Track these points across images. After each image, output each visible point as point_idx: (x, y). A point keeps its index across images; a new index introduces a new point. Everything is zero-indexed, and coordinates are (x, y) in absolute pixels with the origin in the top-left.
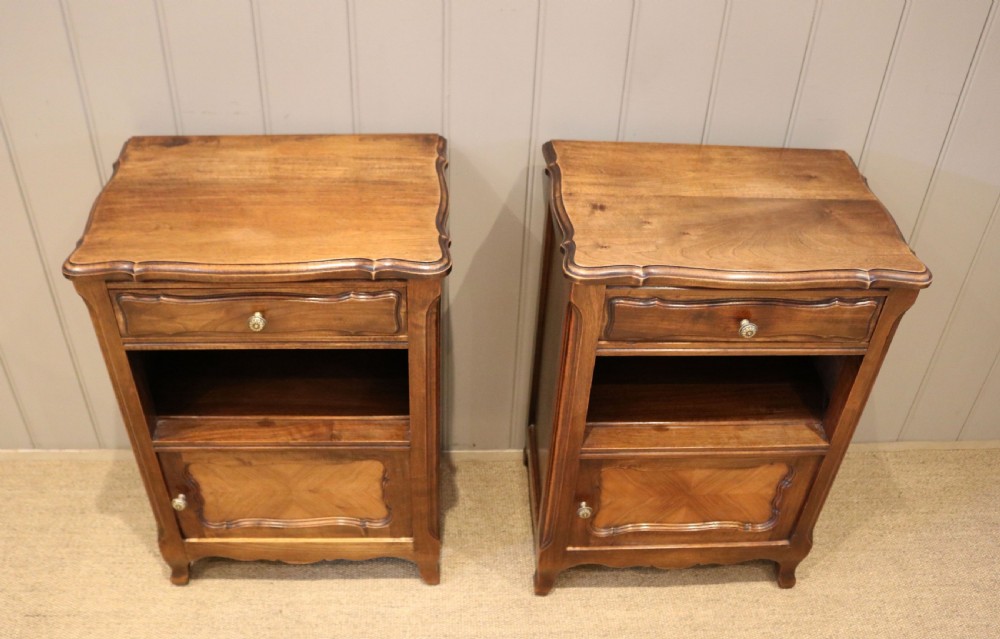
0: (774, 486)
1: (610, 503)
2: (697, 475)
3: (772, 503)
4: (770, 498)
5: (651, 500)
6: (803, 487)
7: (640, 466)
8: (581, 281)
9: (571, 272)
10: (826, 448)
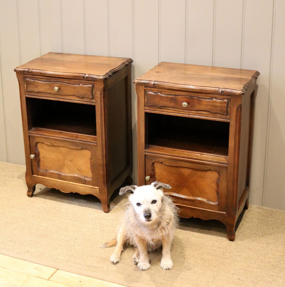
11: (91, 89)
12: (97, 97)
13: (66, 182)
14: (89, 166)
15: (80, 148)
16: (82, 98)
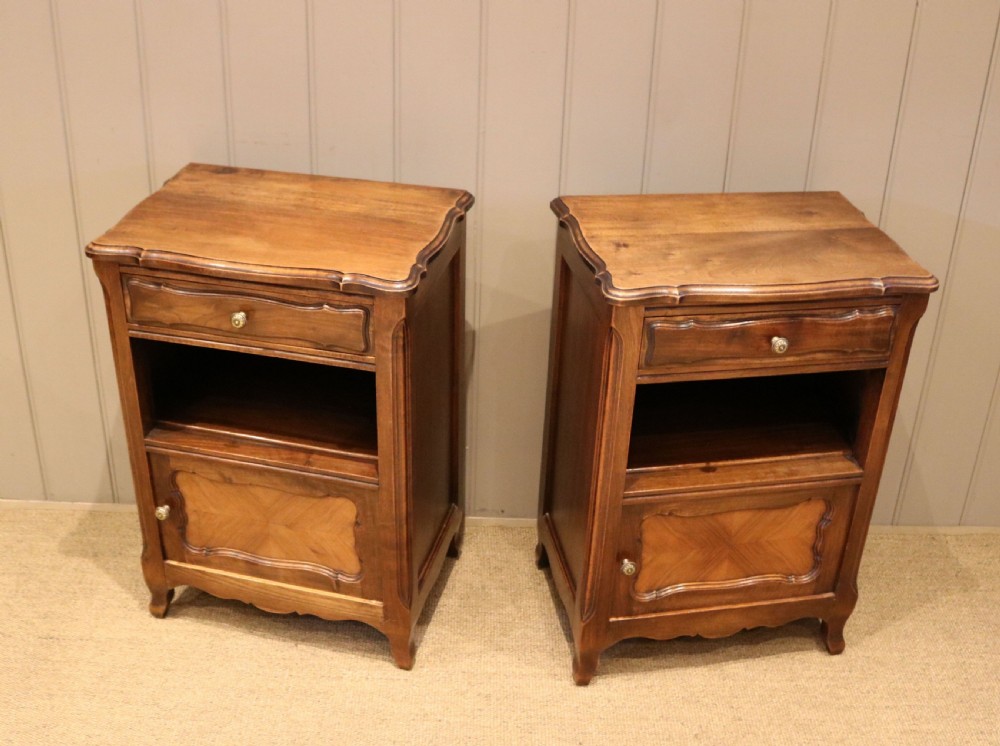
0: (813, 528)
1: (651, 561)
2: (737, 520)
3: (814, 548)
4: (810, 542)
5: (692, 554)
6: (842, 524)
7: (681, 511)
8: (623, 302)
9: (611, 294)
10: (861, 476)
11: (361, 323)
12: (383, 349)
13: (274, 586)
14: (350, 542)
15: (321, 494)
16: (329, 348)
